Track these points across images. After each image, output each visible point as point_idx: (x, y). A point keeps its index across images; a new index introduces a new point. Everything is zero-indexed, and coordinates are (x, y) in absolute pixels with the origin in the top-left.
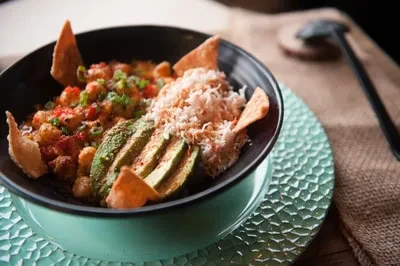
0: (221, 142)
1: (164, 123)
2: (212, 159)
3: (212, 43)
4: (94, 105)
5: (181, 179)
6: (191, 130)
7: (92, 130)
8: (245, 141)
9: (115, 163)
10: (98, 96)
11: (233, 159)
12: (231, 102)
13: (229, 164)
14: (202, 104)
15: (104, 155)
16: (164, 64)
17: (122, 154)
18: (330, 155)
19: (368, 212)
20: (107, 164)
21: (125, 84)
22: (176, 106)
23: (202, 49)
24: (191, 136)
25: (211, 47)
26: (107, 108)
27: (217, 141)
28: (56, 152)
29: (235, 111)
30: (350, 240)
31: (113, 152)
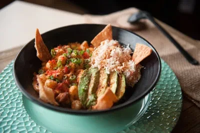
0: (133, 70)
1: (103, 67)
2: (131, 78)
3: (108, 28)
4: (67, 66)
5: (123, 90)
6: (118, 67)
7: (70, 78)
8: (140, 68)
9: (90, 90)
10: (66, 61)
11: (139, 76)
12: (126, 52)
13: (139, 79)
14: (117, 55)
15: (83, 87)
16: (85, 42)
17: (92, 85)
18: (169, 68)
19: (193, 88)
20: (86, 91)
21: (77, 54)
22: (105, 58)
23: (104, 32)
24: (119, 70)
25: (108, 30)
26: (73, 66)
27: (131, 70)
28: (58, 92)
29: (130, 56)
30: (193, 101)
31: (86, 85)
